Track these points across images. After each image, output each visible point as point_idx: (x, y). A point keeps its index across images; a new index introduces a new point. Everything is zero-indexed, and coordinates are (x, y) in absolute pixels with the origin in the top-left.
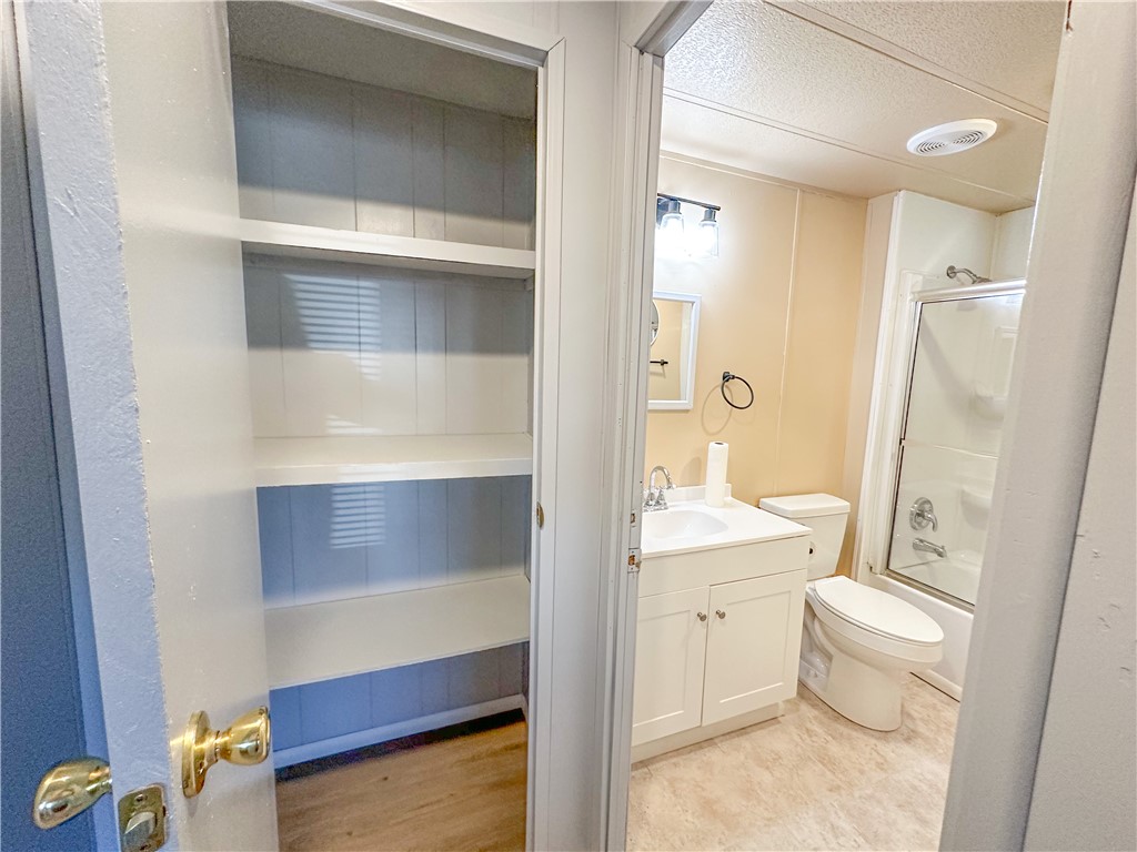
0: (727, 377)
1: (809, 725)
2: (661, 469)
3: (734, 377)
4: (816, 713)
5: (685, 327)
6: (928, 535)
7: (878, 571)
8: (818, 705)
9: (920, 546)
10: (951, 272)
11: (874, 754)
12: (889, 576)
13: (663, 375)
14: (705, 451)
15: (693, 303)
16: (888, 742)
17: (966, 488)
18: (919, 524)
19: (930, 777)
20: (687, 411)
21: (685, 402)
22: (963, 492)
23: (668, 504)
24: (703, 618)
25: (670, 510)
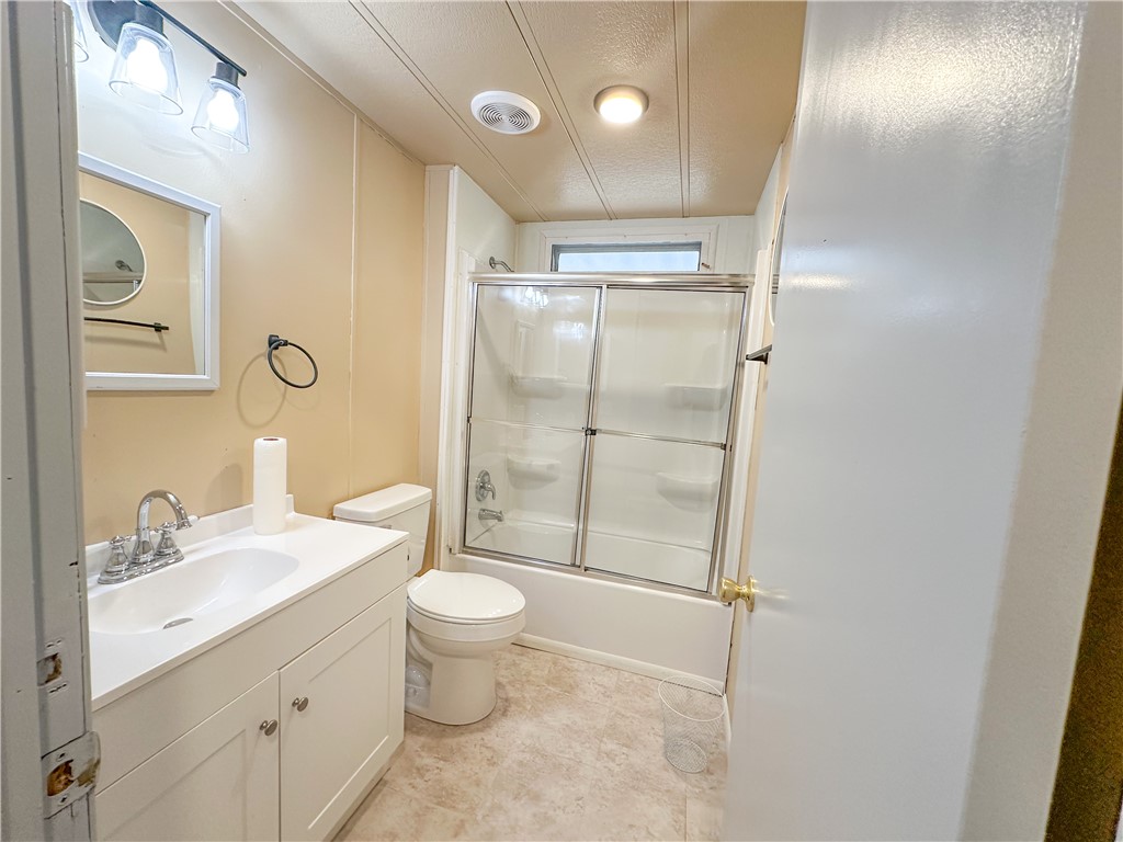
0: (275, 343)
1: (418, 762)
2: (163, 495)
3: (286, 343)
4: (422, 739)
5: (195, 280)
6: (491, 504)
7: (457, 551)
8: (422, 728)
9: (484, 515)
10: (492, 262)
11: (484, 749)
12: (466, 553)
13: (162, 346)
14: (249, 453)
15: (206, 216)
16: (490, 727)
17: (510, 457)
18: (482, 495)
19: (528, 742)
20: (210, 392)
21: (203, 378)
22: (508, 460)
23: (183, 550)
24: (269, 729)
25: (187, 560)
